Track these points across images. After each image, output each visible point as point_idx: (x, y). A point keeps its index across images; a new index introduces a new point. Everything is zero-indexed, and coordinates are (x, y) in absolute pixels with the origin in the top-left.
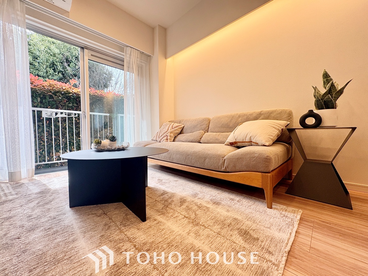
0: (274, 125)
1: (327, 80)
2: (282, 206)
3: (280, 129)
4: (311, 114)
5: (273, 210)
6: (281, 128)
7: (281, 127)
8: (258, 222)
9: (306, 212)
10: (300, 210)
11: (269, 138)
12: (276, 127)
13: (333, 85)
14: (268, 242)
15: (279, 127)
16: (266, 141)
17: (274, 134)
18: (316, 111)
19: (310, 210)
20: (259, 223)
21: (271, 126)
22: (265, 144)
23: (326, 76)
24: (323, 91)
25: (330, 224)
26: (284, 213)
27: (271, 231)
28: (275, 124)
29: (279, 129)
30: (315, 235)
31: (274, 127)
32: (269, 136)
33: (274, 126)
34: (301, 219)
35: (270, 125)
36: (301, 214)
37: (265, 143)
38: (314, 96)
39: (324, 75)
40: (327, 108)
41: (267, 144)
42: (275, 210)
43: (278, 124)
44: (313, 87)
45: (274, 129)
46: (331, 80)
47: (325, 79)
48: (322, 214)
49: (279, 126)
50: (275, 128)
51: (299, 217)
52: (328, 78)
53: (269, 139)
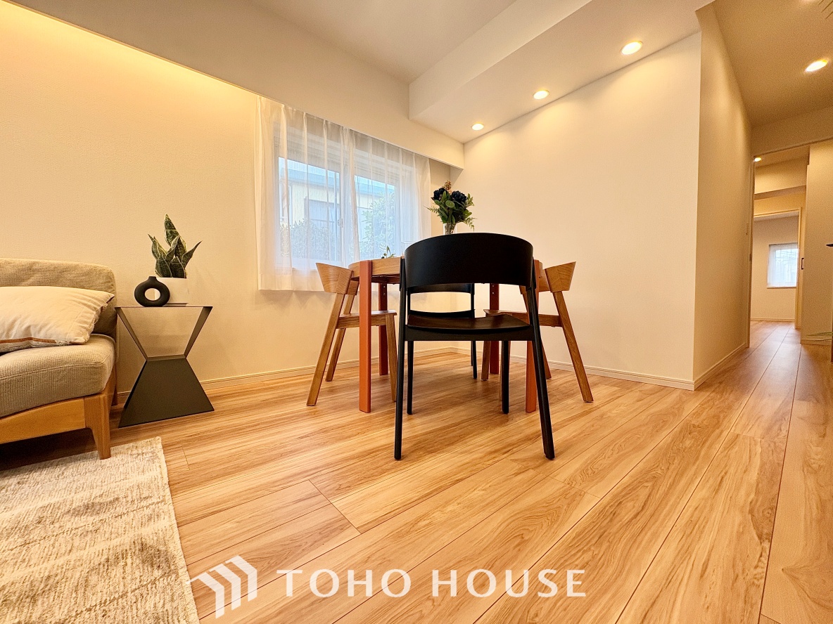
0: (84, 299)
1: (171, 232)
2: (126, 446)
3: (99, 308)
4: (152, 283)
5: (115, 458)
6: (99, 306)
7: (99, 303)
8: (99, 484)
9: (165, 436)
10: (158, 437)
11: (82, 327)
12: (89, 303)
13: (179, 243)
14: (135, 491)
15: (95, 303)
16: (79, 335)
17: (89, 318)
18: (161, 279)
19: (169, 432)
20: (103, 484)
21: (79, 303)
22: (77, 341)
23: (169, 225)
24: (166, 248)
25: (199, 434)
26: (135, 452)
27: (130, 480)
28: (86, 297)
29: (95, 308)
30: (187, 453)
31: (85, 305)
32: (80, 323)
33: (86, 302)
34: (164, 447)
35: (75, 299)
36: (160, 440)
37: (76, 339)
38: (153, 252)
39: (166, 224)
40: (175, 276)
41: (81, 340)
42: (118, 456)
43: (93, 298)
44: (151, 238)
45: (85, 307)
46: (177, 234)
47: (169, 230)
48: (186, 429)
49: (95, 301)
50: (89, 306)
51: (160, 446)
52: (174, 231)
53: (83, 330)
